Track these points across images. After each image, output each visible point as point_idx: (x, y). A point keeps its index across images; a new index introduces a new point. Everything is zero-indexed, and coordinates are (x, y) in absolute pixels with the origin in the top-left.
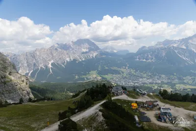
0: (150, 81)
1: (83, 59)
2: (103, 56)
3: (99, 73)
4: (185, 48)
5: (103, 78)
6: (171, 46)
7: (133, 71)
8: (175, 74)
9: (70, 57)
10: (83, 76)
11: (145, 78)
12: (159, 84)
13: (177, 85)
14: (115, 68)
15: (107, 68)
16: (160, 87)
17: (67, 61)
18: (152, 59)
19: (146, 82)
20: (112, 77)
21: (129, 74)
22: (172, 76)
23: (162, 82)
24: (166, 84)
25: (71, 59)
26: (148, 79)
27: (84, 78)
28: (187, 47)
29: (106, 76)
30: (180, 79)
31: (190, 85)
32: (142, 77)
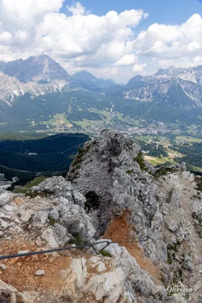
0: (143, 131)
1: (42, 93)
2: (75, 90)
3: (70, 118)
4: (196, 82)
5: (75, 126)
6: (177, 78)
7: (120, 116)
8: (177, 121)
9: (19, 89)
10: (44, 123)
11: (136, 126)
12: (155, 135)
13: (177, 138)
14: (93, 110)
15: (81, 110)
16: (156, 140)
17: (15, 96)
18: (149, 97)
19: (137, 132)
20: (88, 124)
21: (115, 121)
22: (172, 124)
23: (159, 133)
24: (165, 135)
25: (21, 92)
26: (140, 128)
27: (45, 125)
28: (198, 80)
29: (79, 123)
30: (182, 128)
31: (194, 137)
32: (132, 126)
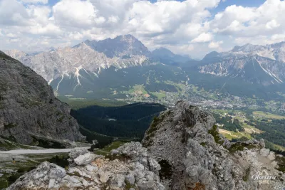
0: (218, 104)
1: (125, 67)
2: (154, 64)
3: (147, 89)
4: (274, 59)
5: (152, 96)
6: (254, 54)
7: (195, 89)
8: (254, 96)
9: (106, 63)
10: (124, 92)
11: (210, 99)
12: (229, 109)
13: (254, 113)
14: (169, 82)
15: (158, 82)
16: (231, 114)
17: (101, 68)
18: (224, 72)
19: (212, 105)
20: (164, 95)
21: (190, 93)
22: (249, 99)
23: (235, 107)
24: (241, 109)
25: (107, 66)
26: (215, 101)
27: (125, 95)
28: (277, 57)
29: (156, 94)
30: (260, 103)
31: (274, 113)
32: (207, 99)
